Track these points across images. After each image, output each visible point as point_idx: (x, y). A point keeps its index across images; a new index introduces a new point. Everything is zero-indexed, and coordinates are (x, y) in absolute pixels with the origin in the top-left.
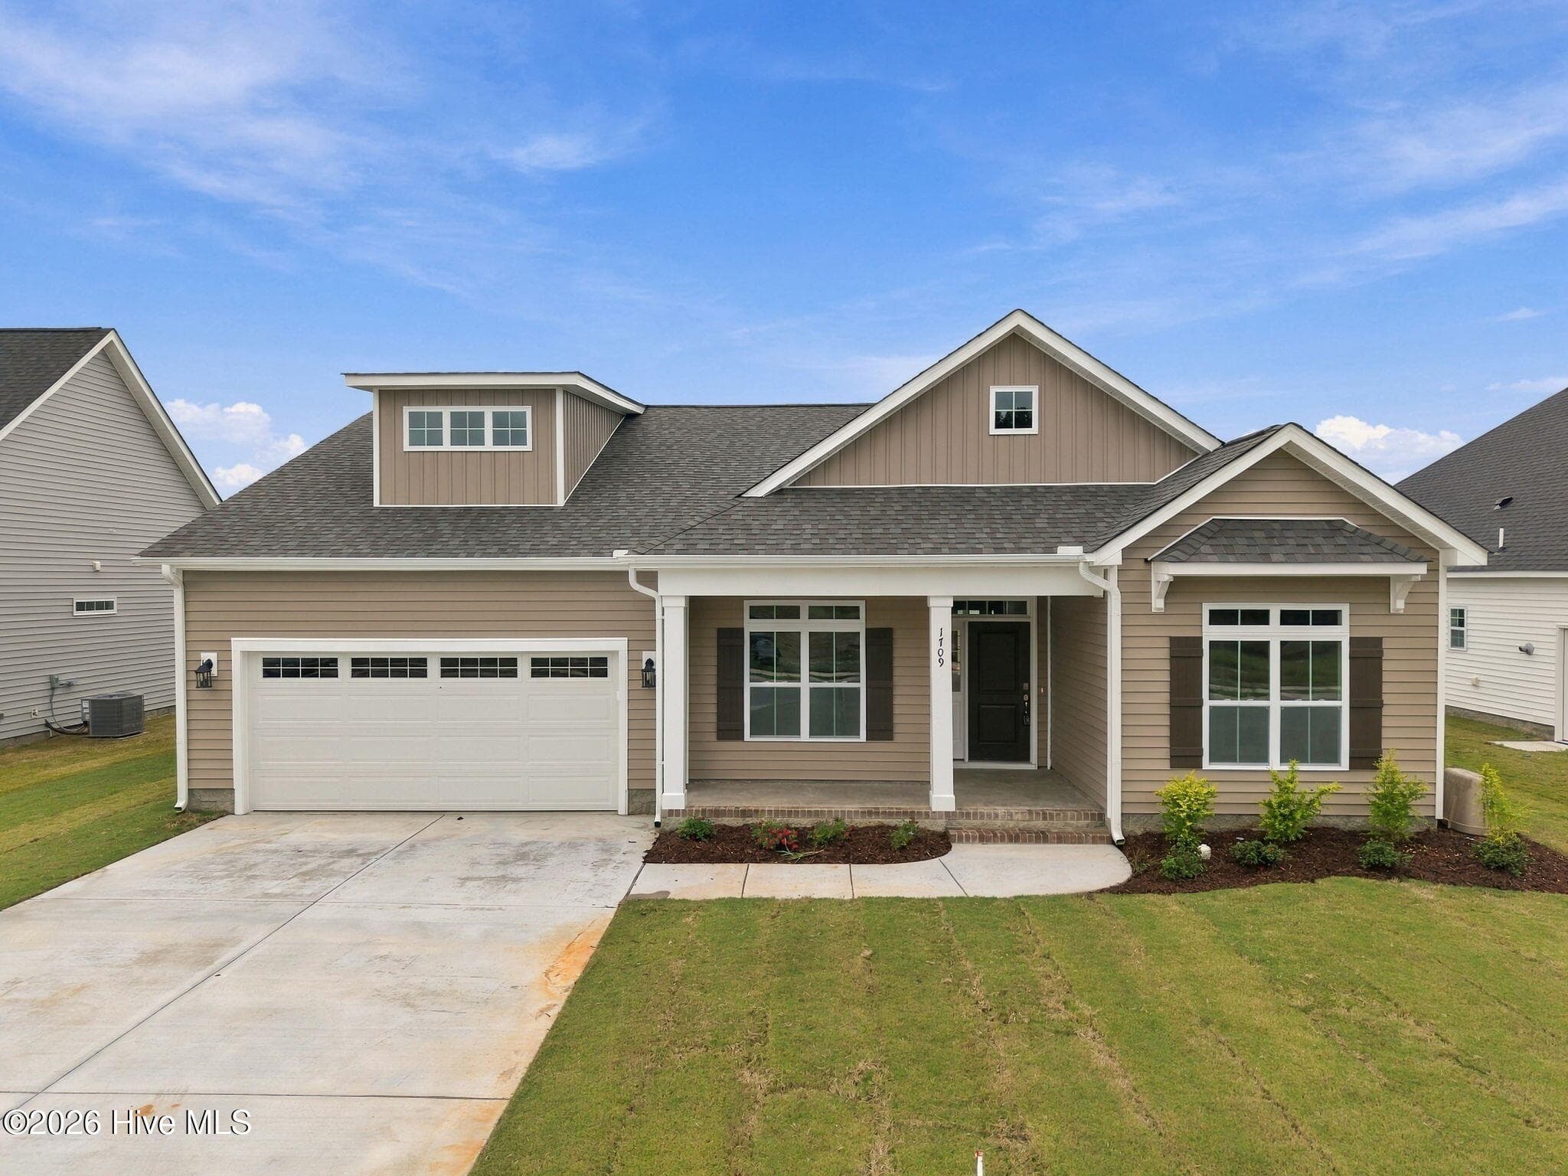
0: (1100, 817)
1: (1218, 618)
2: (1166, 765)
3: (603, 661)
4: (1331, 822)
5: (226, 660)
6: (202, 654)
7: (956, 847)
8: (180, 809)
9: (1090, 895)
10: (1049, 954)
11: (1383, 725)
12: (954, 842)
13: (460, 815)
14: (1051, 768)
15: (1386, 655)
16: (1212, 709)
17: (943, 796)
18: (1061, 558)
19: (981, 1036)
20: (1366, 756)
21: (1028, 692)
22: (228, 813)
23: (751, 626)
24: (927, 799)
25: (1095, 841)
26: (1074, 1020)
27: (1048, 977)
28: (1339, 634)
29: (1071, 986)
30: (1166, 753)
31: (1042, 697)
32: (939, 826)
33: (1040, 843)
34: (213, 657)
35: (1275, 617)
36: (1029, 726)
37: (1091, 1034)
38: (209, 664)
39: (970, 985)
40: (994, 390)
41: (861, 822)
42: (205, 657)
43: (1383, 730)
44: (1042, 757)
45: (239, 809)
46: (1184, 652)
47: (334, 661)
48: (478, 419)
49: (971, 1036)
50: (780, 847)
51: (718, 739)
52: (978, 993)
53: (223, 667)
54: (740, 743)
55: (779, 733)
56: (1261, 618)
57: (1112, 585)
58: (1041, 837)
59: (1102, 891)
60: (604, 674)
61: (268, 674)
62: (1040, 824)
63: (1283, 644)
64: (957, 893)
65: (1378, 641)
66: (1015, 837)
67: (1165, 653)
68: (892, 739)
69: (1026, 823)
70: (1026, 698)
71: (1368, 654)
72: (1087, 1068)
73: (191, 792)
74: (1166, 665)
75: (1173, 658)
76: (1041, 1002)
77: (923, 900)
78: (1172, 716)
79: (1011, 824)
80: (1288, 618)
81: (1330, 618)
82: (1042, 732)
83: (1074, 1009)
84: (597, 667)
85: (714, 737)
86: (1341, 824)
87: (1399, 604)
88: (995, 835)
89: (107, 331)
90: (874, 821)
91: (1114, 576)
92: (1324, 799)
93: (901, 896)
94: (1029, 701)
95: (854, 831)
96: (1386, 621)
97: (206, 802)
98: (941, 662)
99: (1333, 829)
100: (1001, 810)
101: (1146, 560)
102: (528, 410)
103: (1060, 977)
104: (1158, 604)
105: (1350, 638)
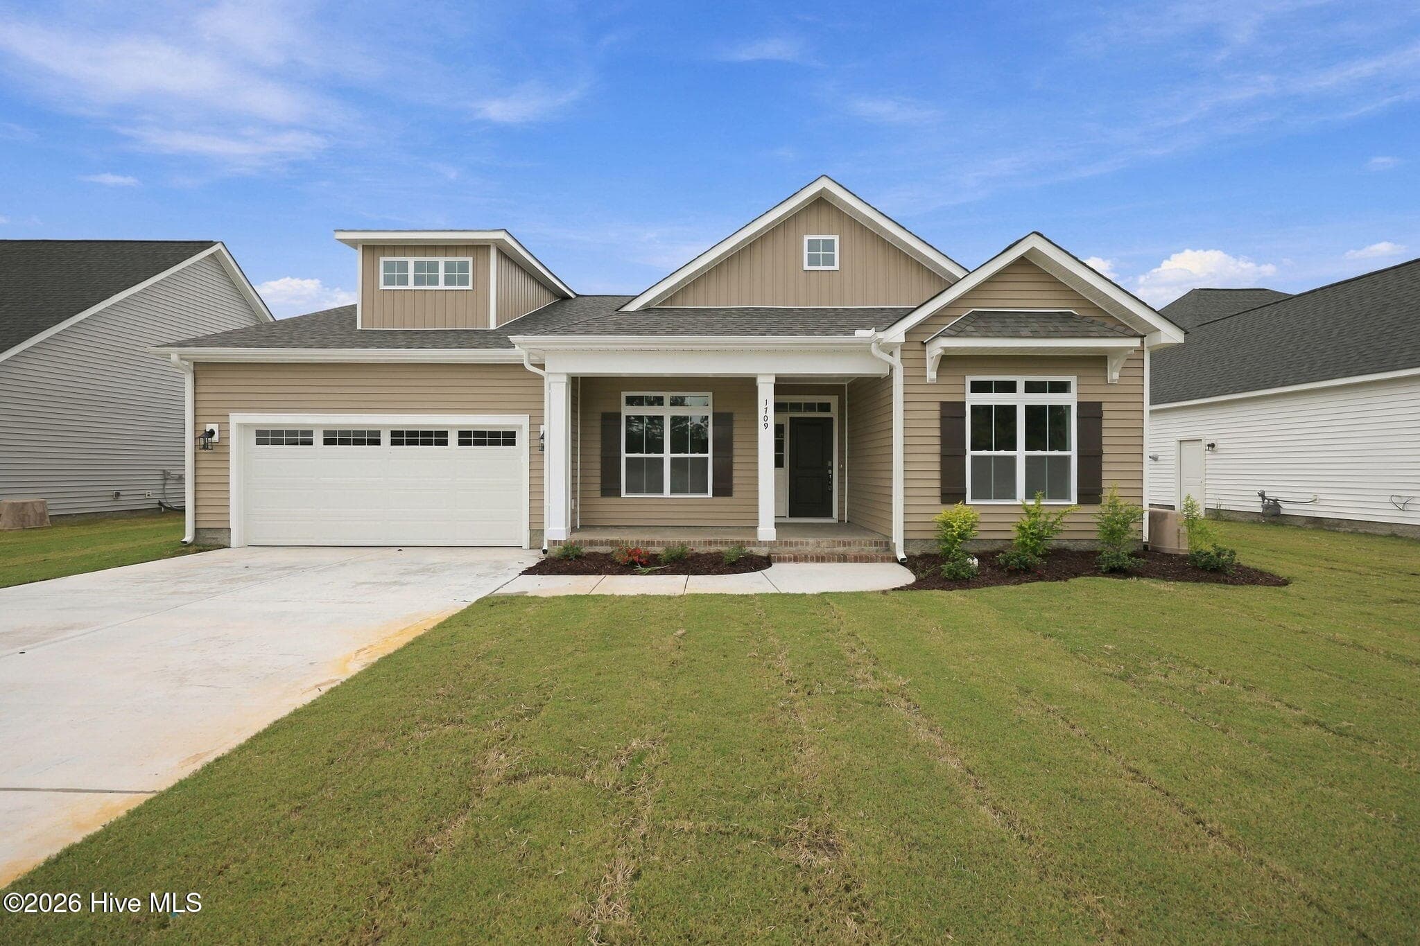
0: (888, 545)
1: (978, 387)
2: (937, 501)
3: (513, 434)
4: (1065, 544)
5: (225, 430)
6: (208, 425)
7: (774, 565)
8: (185, 542)
9: (884, 592)
10: (853, 633)
11: (1103, 469)
12: (775, 562)
13: (400, 548)
14: (848, 522)
15: (1106, 415)
16: (973, 458)
17: (767, 531)
18: (858, 339)
19: (783, 709)
20: (1090, 493)
21: (832, 468)
22: (225, 547)
23: (627, 411)
24: (756, 535)
25: (883, 560)
26: (885, 690)
27: (853, 651)
28: (1069, 399)
29: (877, 659)
30: (937, 493)
31: (841, 471)
32: (763, 551)
33: (840, 562)
34: (215, 427)
35: (1021, 387)
36: (832, 491)
37: (903, 704)
38: (212, 433)
39: (775, 658)
40: (806, 238)
41: (702, 550)
42: (209, 427)
43: (1103, 473)
44: (841, 514)
45: (234, 543)
46: (951, 413)
47: (310, 433)
48: (434, 267)
49: (770, 708)
50: (633, 563)
51: (602, 496)
52: (785, 665)
53: (224, 435)
54: (618, 499)
55: (648, 492)
56: (1010, 387)
57: (896, 361)
58: (844, 559)
59: (894, 589)
60: (513, 443)
61: (259, 442)
62: (841, 549)
63: (1028, 408)
64: (773, 591)
65: (1100, 404)
66: (820, 559)
67: (937, 415)
68: (731, 495)
69: (829, 549)
70: (830, 472)
71: (1091, 414)
72: (906, 744)
73: (197, 530)
74: (937, 424)
75: (943, 418)
76: (847, 673)
77: (742, 596)
78: (942, 463)
79: (819, 550)
80: (1031, 387)
81: (1062, 387)
82: (841, 496)
83: (883, 680)
84: (508, 438)
85: (599, 494)
86: (1071, 545)
87: (1114, 376)
88: (806, 557)
89: (216, 243)
90: (713, 549)
91: (898, 354)
92: (1065, 519)
93: (723, 593)
94: (832, 475)
95: (698, 555)
96: (1104, 389)
97: (208, 538)
98: (766, 426)
99: (1065, 549)
100: (811, 540)
101: (922, 342)
102: (470, 260)
103: (865, 651)
104: (931, 375)
105: (1078, 402)
